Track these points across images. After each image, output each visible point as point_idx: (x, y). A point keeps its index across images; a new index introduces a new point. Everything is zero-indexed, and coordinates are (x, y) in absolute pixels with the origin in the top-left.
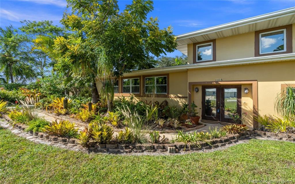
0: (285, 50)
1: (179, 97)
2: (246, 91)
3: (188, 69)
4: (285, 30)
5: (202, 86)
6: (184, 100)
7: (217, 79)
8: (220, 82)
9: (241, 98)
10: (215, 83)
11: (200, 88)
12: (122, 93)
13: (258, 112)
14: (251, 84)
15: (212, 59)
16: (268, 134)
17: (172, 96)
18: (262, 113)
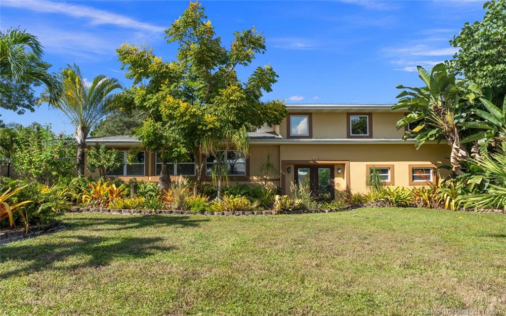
0: (368, 134)
1: (266, 180)
2: (339, 171)
3: (280, 144)
4: (367, 116)
5: (295, 165)
6: (272, 184)
7: (314, 158)
8: (317, 161)
9: (334, 178)
10: (312, 162)
11: (293, 168)
12: (155, 176)
13: (350, 191)
14: (344, 164)
15: (308, 135)
16: (365, 205)
17: (255, 178)
18: (354, 192)
